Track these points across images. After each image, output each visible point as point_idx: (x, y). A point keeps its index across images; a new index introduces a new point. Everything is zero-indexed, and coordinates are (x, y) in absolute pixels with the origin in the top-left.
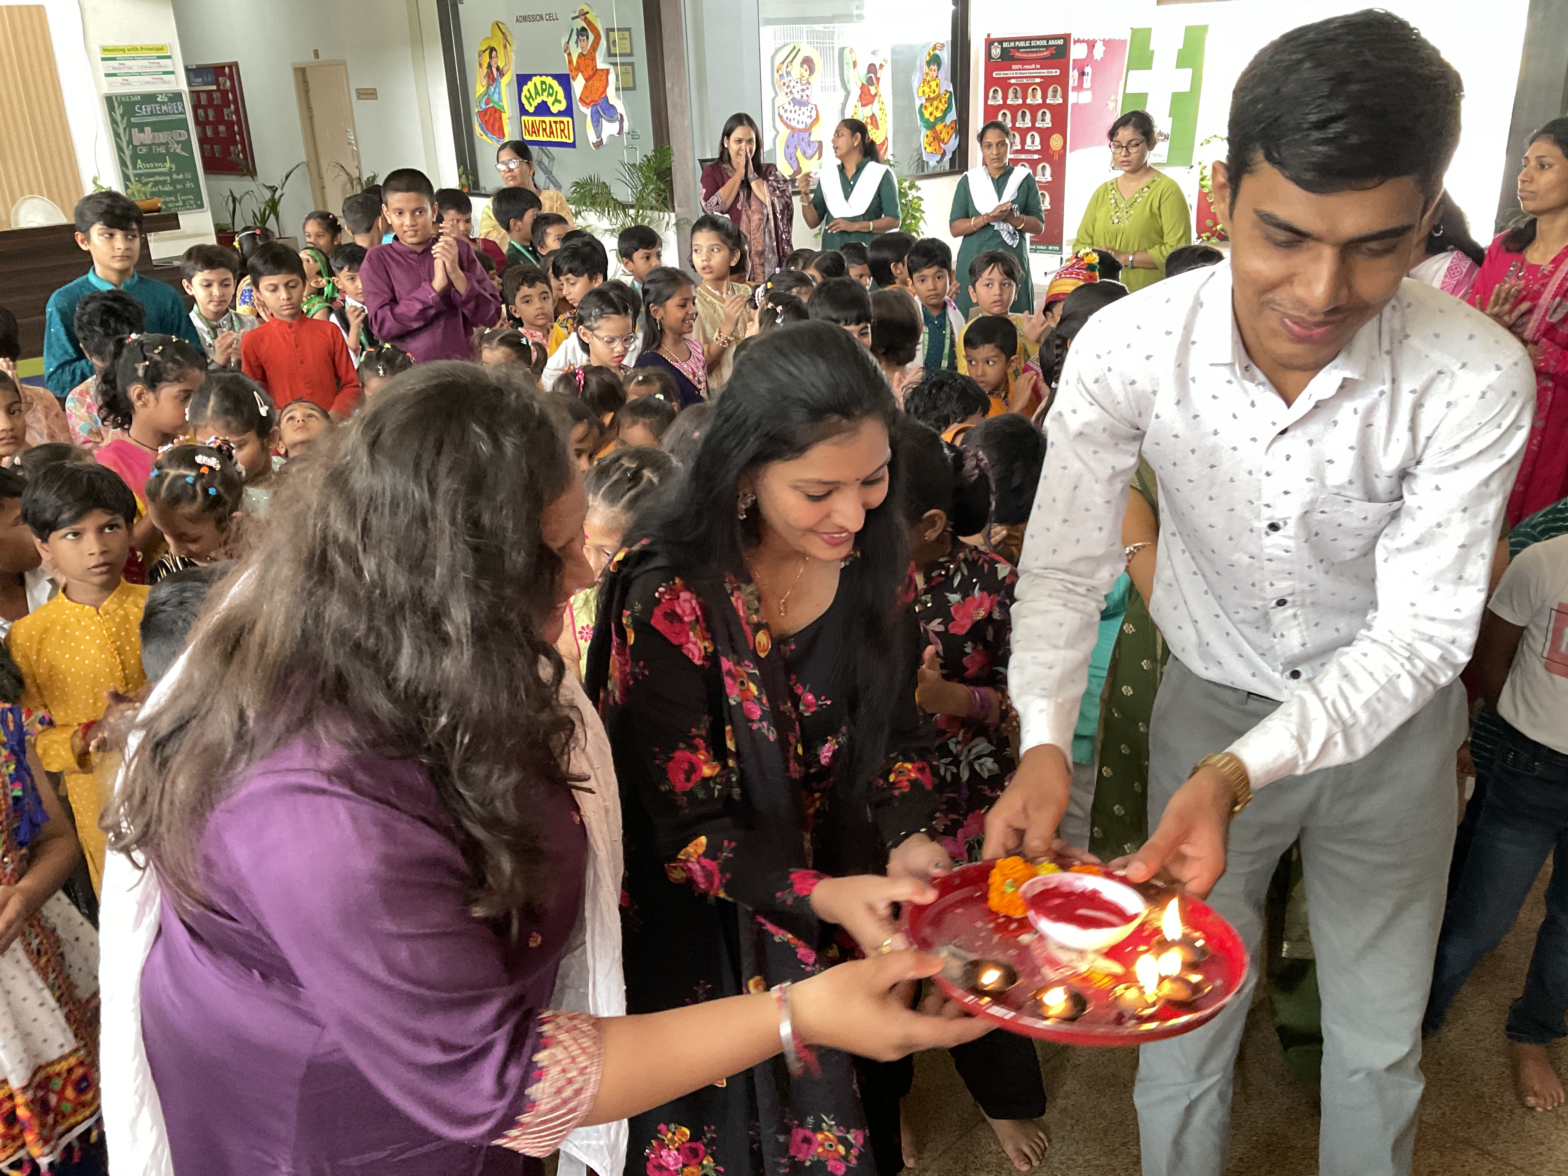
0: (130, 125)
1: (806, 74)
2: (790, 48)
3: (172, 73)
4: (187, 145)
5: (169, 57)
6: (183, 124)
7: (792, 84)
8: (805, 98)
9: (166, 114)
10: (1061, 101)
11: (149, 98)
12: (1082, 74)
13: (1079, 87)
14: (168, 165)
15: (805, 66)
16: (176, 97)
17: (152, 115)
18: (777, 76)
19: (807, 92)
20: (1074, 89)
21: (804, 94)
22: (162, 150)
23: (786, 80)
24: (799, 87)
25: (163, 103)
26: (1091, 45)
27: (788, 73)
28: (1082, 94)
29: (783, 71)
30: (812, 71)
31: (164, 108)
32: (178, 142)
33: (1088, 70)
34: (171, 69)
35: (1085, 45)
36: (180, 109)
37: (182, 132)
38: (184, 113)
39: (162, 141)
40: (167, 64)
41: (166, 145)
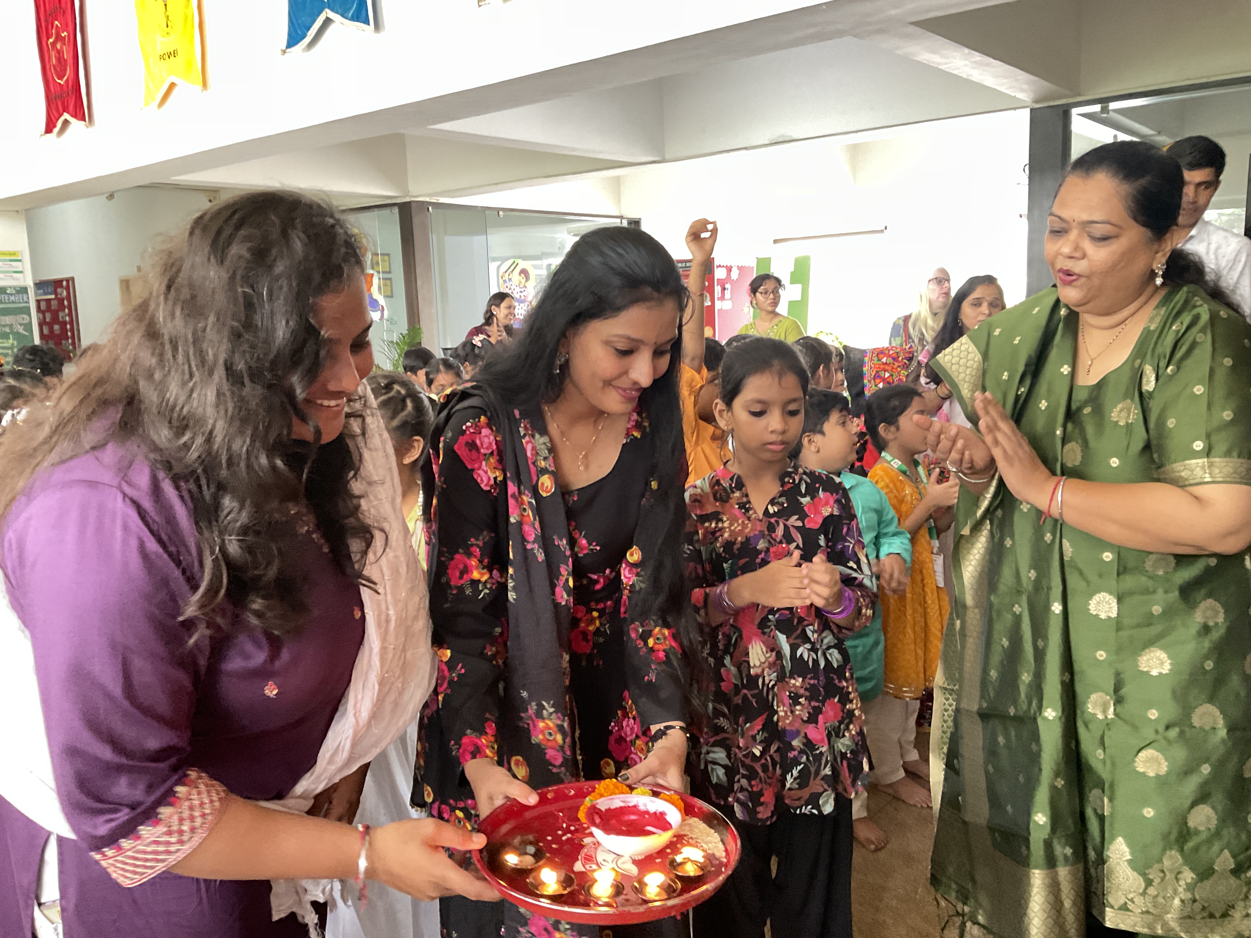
1: (523, 281)
2: (511, 261)
3: (21, 272)
4: (28, 327)
5: (20, 261)
6: (27, 311)
7: (512, 287)
8: (523, 297)
9: (13, 302)
10: (709, 304)
12: (724, 289)
13: (722, 298)
14: (11, 341)
15: (523, 275)
16: (23, 290)
18: (501, 281)
19: (524, 293)
20: (718, 299)
21: (522, 295)
22: (7, 330)
23: (508, 284)
24: (518, 289)
25: (11, 294)
26: (729, 269)
27: (510, 280)
28: (724, 302)
29: (506, 277)
30: (527, 278)
31: (12, 298)
32: (21, 324)
33: (728, 286)
34: (20, 269)
35: (724, 270)
36: (25, 299)
37: (25, 316)
38: (28, 302)
39: (8, 323)
40: (18, 266)
41: (11, 326)
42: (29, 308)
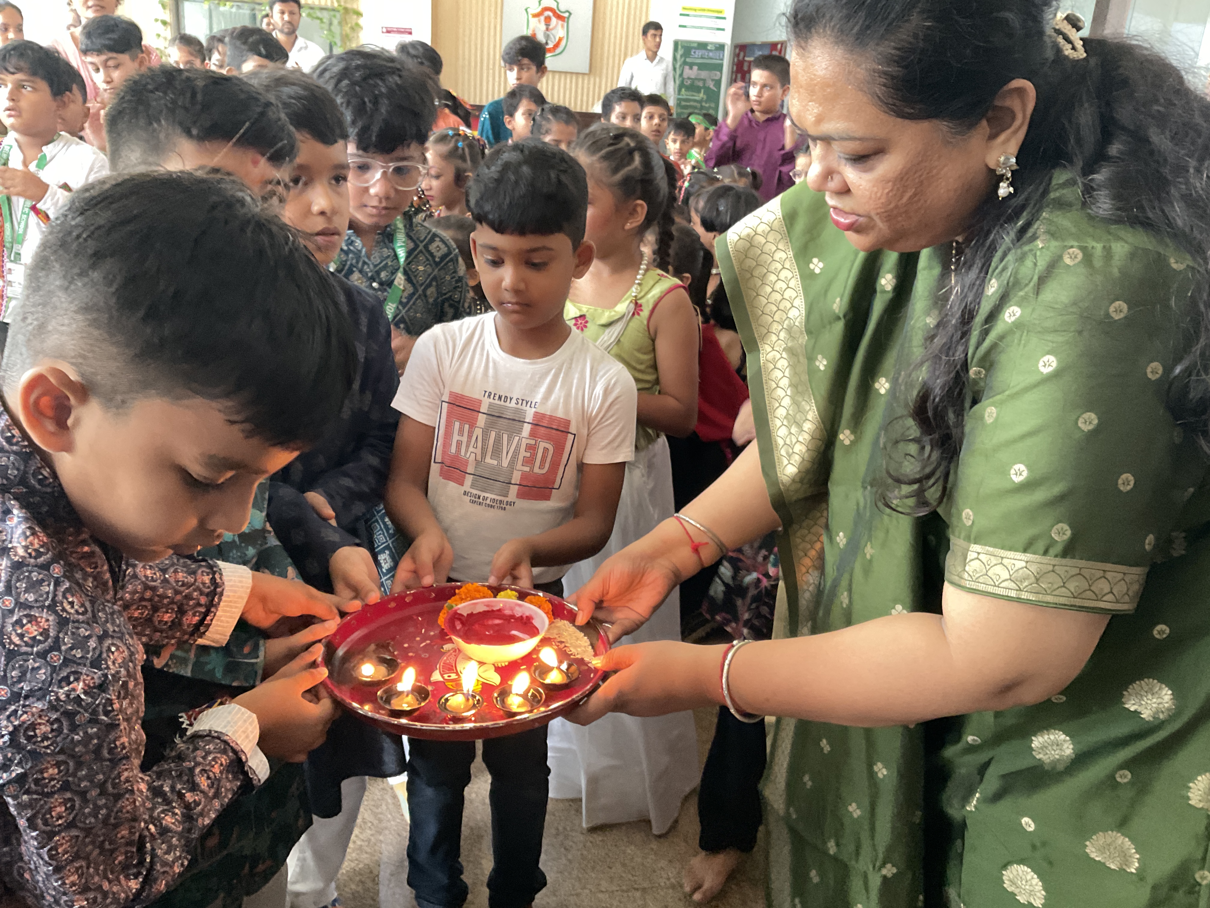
0: (685, 63)
3: (724, 30)
4: (718, 83)
5: (724, 18)
6: (719, 67)
9: (711, 58)
11: (703, 46)
14: (702, 95)
16: (721, 47)
17: (702, 58)
22: (701, 84)
25: (711, 51)
31: (711, 54)
32: (713, 80)
34: (723, 27)
36: (722, 56)
37: (718, 73)
38: (722, 60)
39: (702, 77)
40: (720, 24)
41: (704, 80)
42: (721, 65)
